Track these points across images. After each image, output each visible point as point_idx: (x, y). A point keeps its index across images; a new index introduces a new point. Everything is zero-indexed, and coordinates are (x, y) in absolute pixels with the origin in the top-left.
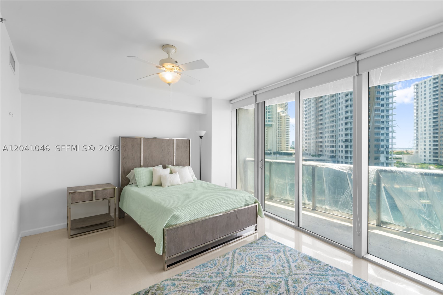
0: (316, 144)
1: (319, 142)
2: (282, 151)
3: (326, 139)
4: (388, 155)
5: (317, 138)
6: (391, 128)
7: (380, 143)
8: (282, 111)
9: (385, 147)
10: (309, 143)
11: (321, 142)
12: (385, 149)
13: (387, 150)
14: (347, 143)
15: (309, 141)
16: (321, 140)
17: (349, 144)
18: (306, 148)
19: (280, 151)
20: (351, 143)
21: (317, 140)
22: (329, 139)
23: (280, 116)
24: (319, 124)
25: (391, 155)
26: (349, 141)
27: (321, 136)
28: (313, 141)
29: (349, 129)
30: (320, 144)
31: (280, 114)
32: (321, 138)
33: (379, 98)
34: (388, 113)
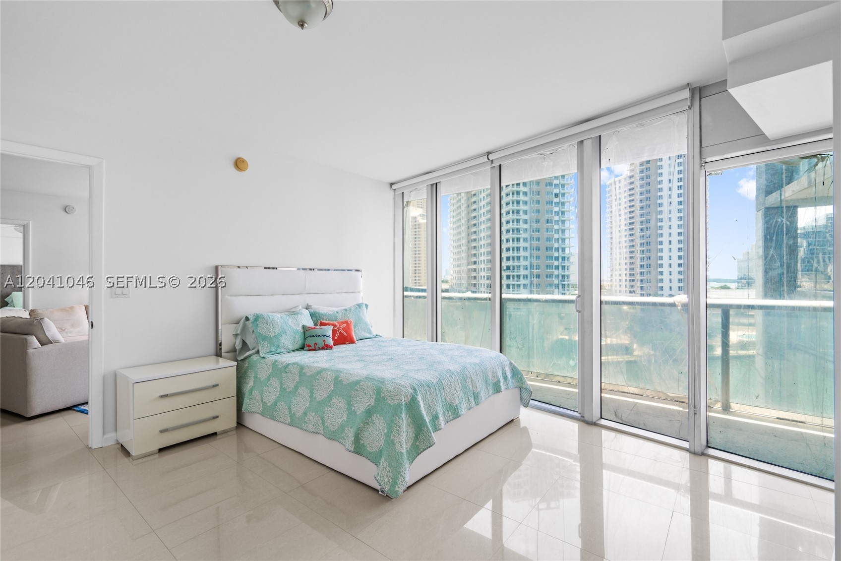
0: (467, 274)
1: (472, 269)
2: (421, 286)
3: (482, 266)
4: (565, 290)
5: (468, 264)
6: (568, 248)
7: (553, 272)
8: (420, 215)
9: (560, 278)
10: (459, 272)
11: (475, 270)
12: (561, 281)
13: (563, 283)
14: (508, 272)
15: (458, 269)
16: (474, 267)
17: (511, 274)
18: (454, 281)
19: (419, 286)
20: (514, 272)
21: (469, 267)
22: (485, 265)
23: (417, 223)
24: (472, 240)
25: (568, 290)
26: (511, 268)
27: (474, 259)
28: (464, 268)
29: (511, 249)
30: (473, 274)
31: (417, 219)
32: (475, 263)
33: (552, 202)
34: (564, 226)
